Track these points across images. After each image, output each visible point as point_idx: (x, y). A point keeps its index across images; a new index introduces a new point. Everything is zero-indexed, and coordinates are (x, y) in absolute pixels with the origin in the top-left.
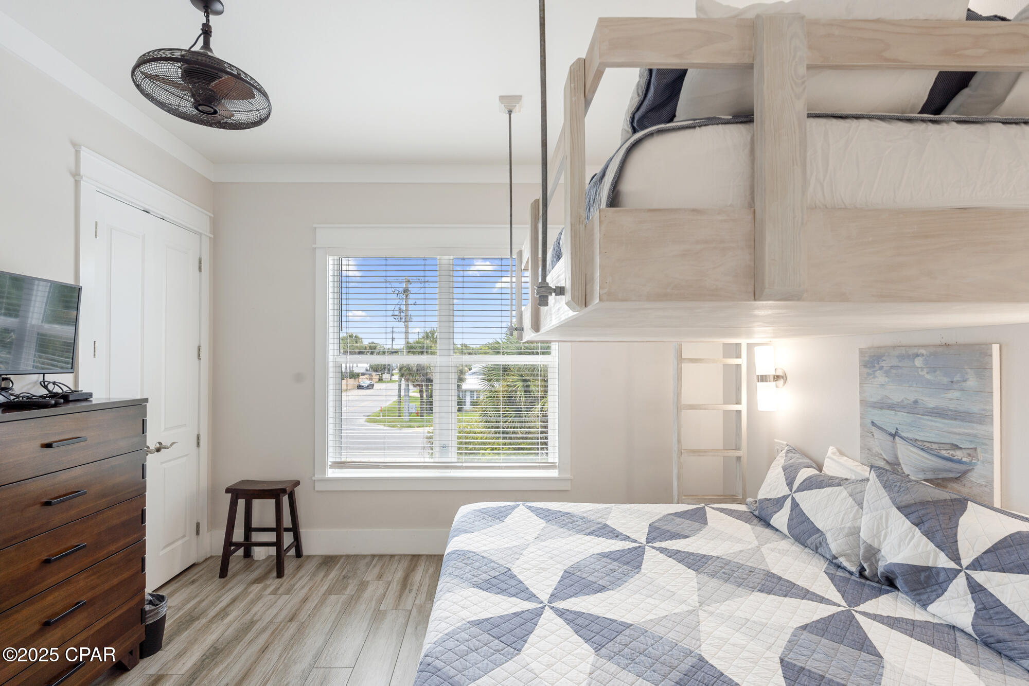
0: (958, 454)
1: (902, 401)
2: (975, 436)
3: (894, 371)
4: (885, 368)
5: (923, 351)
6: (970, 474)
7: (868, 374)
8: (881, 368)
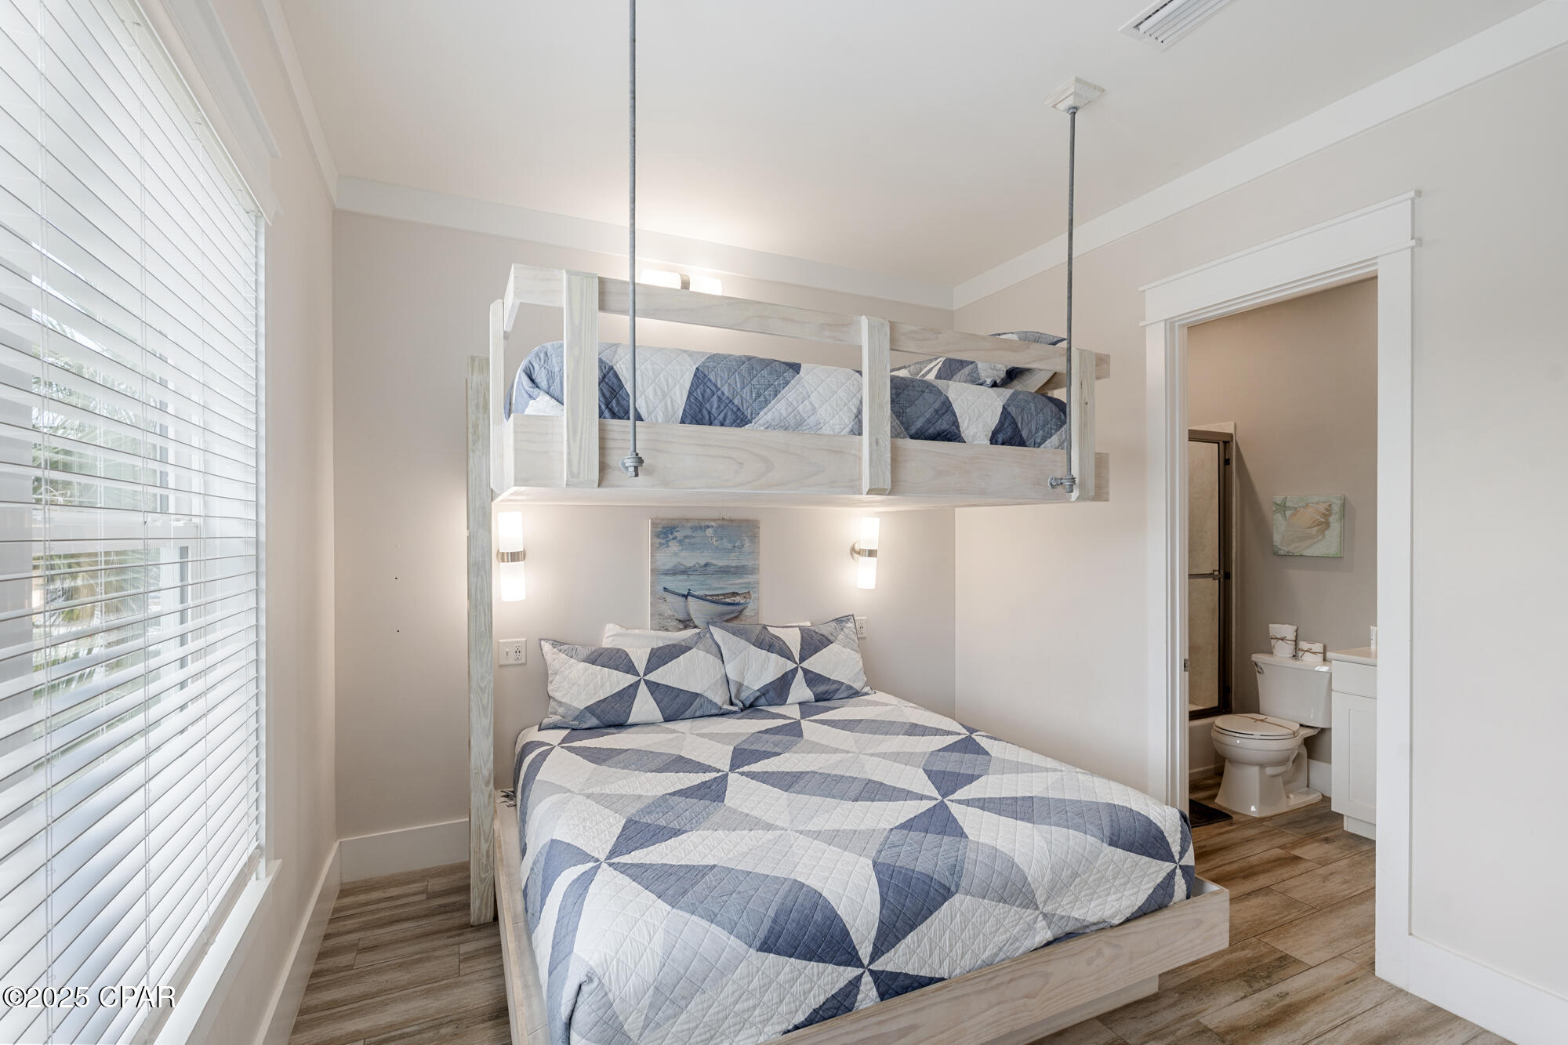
0: (738, 599)
1: (694, 566)
2: (749, 583)
3: (687, 540)
4: (679, 538)
5: (713, 524)
6: (745, 611)
7: (661, 544)
8: (674, 538)
